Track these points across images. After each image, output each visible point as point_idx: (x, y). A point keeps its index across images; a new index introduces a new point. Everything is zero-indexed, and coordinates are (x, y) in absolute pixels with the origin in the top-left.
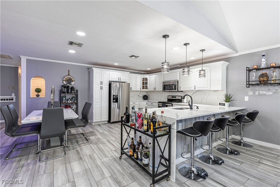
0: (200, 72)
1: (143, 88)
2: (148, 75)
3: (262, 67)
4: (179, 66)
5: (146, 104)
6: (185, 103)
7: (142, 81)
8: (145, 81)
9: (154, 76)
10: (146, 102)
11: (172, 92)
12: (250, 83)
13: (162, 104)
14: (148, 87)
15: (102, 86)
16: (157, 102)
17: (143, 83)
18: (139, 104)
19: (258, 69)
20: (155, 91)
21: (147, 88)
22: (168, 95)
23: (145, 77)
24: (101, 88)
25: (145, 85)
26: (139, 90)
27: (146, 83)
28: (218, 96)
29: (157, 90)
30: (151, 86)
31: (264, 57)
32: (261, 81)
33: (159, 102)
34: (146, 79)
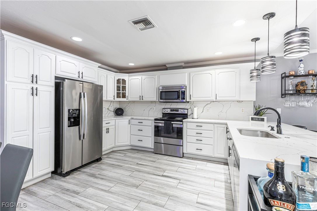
0: (251, 73)
1: (118, 96)
2: (127, 74)
3: (302, 74)
4: (183, 64)
5: (127, 122)
6: (194, 119)
7: (116, 85)
8: (121, 85)
9: (140, 77)
10: (128, 120)
11: (171, 103)
12: (287, 92)
13: (163, 122)
14: (127, 95)
15: (35, 86)
16: (153, 119)
17: (118, 88)
18: (114, 124)
19: (296, 76)
20: (141, 101)
21: (124, 96)
22: (163, 107)
23: (122, 78)
24: (34, 92)
25: (121, 92)
26: (112, 99)
27: (124, 88)
28: (244, 108)
29: (145, 99)
30: (132, 93)
31: (302, 62)
32: (301, 90)
33: (156, 120)
34: (124, 81)
